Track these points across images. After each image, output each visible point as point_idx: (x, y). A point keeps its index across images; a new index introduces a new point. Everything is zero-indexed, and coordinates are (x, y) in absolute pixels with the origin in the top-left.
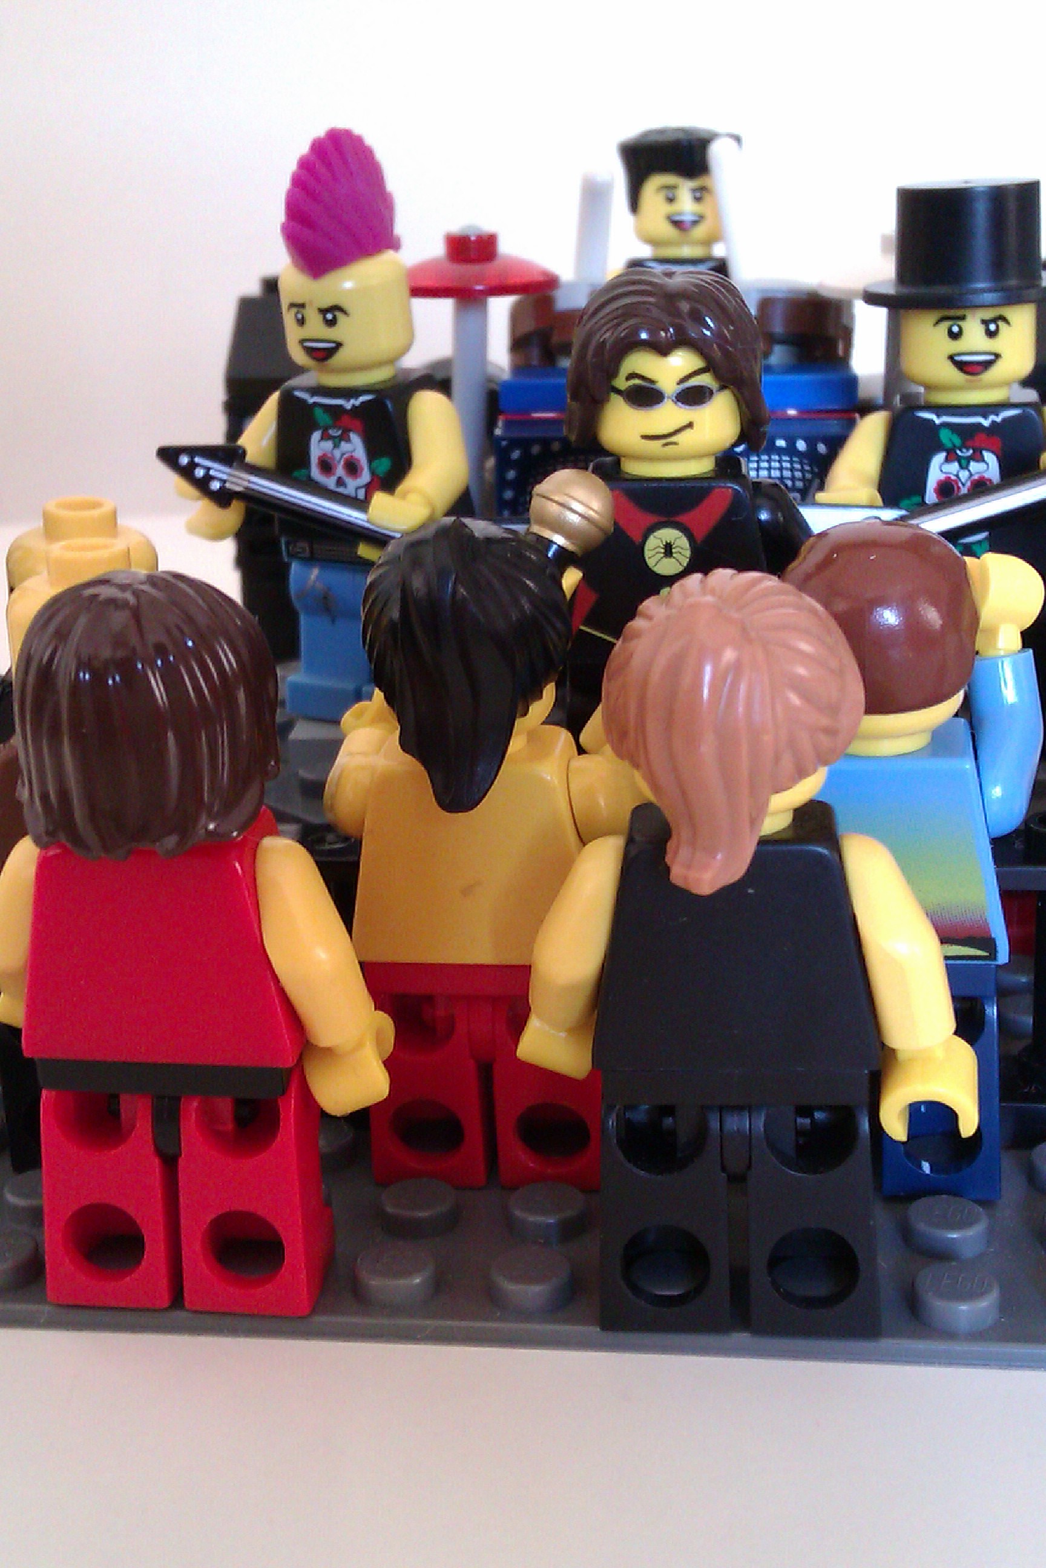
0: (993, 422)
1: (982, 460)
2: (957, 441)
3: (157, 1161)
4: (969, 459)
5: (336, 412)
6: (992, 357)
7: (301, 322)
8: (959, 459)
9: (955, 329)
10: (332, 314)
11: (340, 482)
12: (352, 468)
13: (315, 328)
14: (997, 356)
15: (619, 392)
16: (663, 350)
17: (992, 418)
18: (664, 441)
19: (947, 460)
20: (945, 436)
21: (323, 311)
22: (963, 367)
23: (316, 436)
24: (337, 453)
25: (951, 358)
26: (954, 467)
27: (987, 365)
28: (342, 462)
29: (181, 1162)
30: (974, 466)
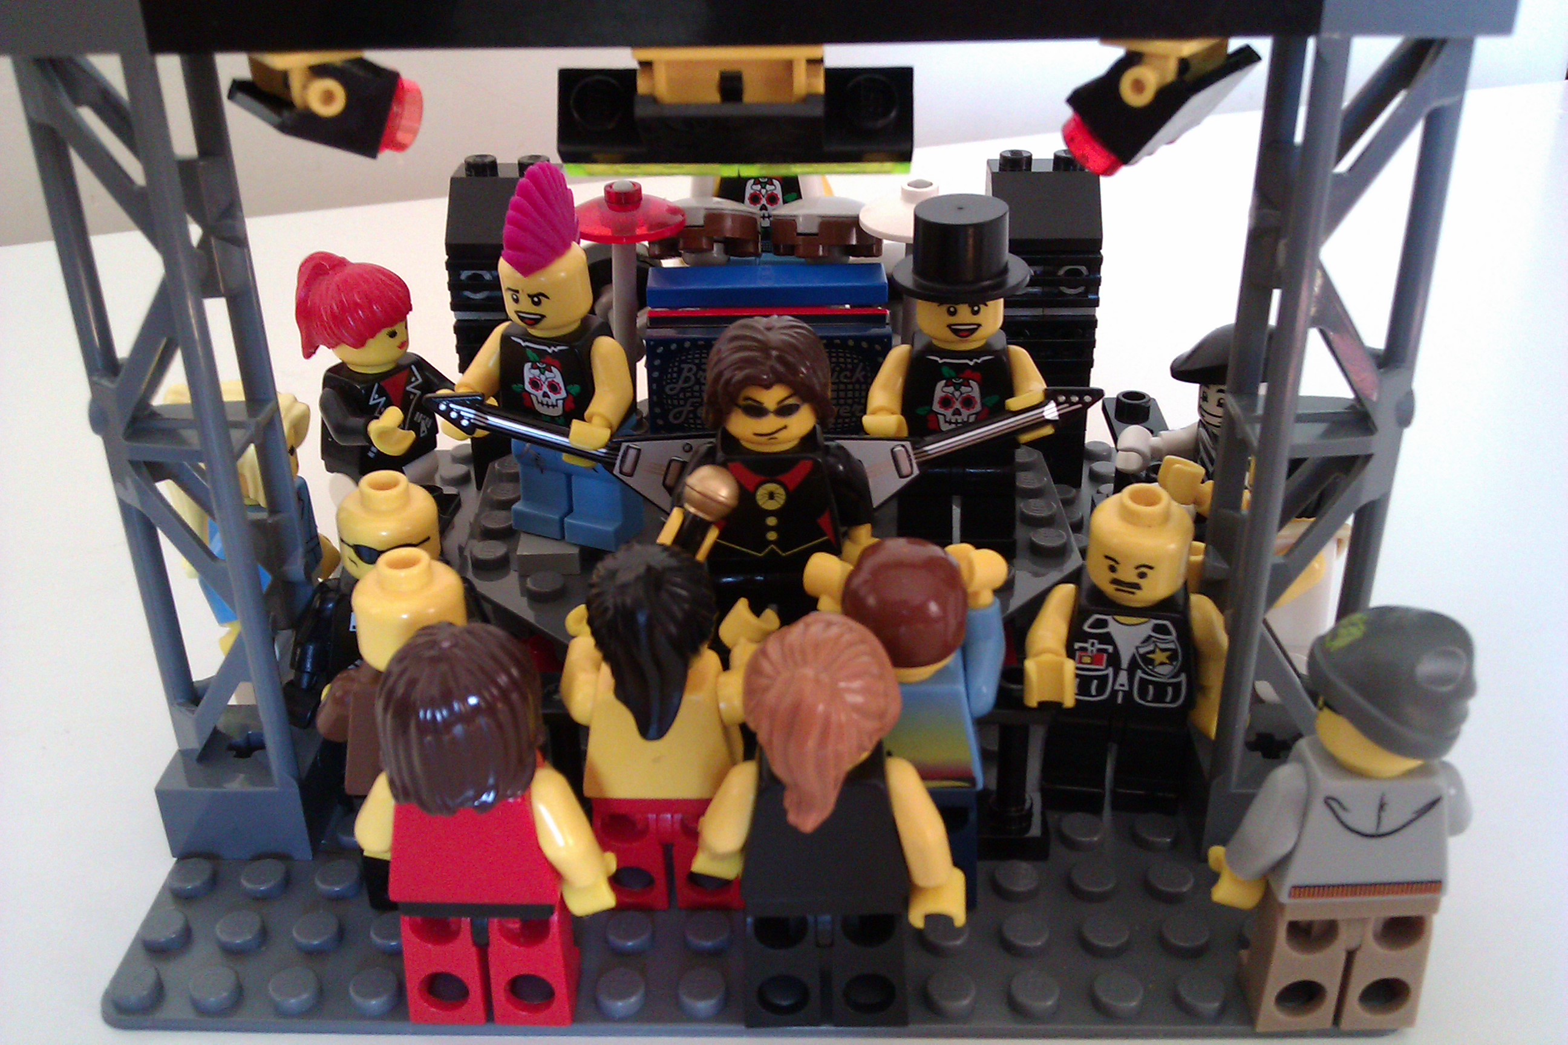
0: (976, 363)
1: (969, 385)
2: (953, 374)
3: (474, 950)
4: (961, 385)
5: (542, 354)
6: (975, 327)
7: (516, 301)
8: (954, 385)
9: (952, 309)
10: (537, 298)
11: (545, 395)
12: (553, 387)
13: (526, 305)
14: (979, 325)
15: (739, 407)
16: (768, 386)
17: (975, 360)
18: (769, 437)
19: (946, 385)
20: (946, 371)
21: (531, 296)
22: (956, 332)
23: (528, 366)
24: (543, 378)
25: (949, 326)
26: (951, 389)
27: (973, 331)
28: (546, 383)
29: (490, 949)
30: (964, 389)
